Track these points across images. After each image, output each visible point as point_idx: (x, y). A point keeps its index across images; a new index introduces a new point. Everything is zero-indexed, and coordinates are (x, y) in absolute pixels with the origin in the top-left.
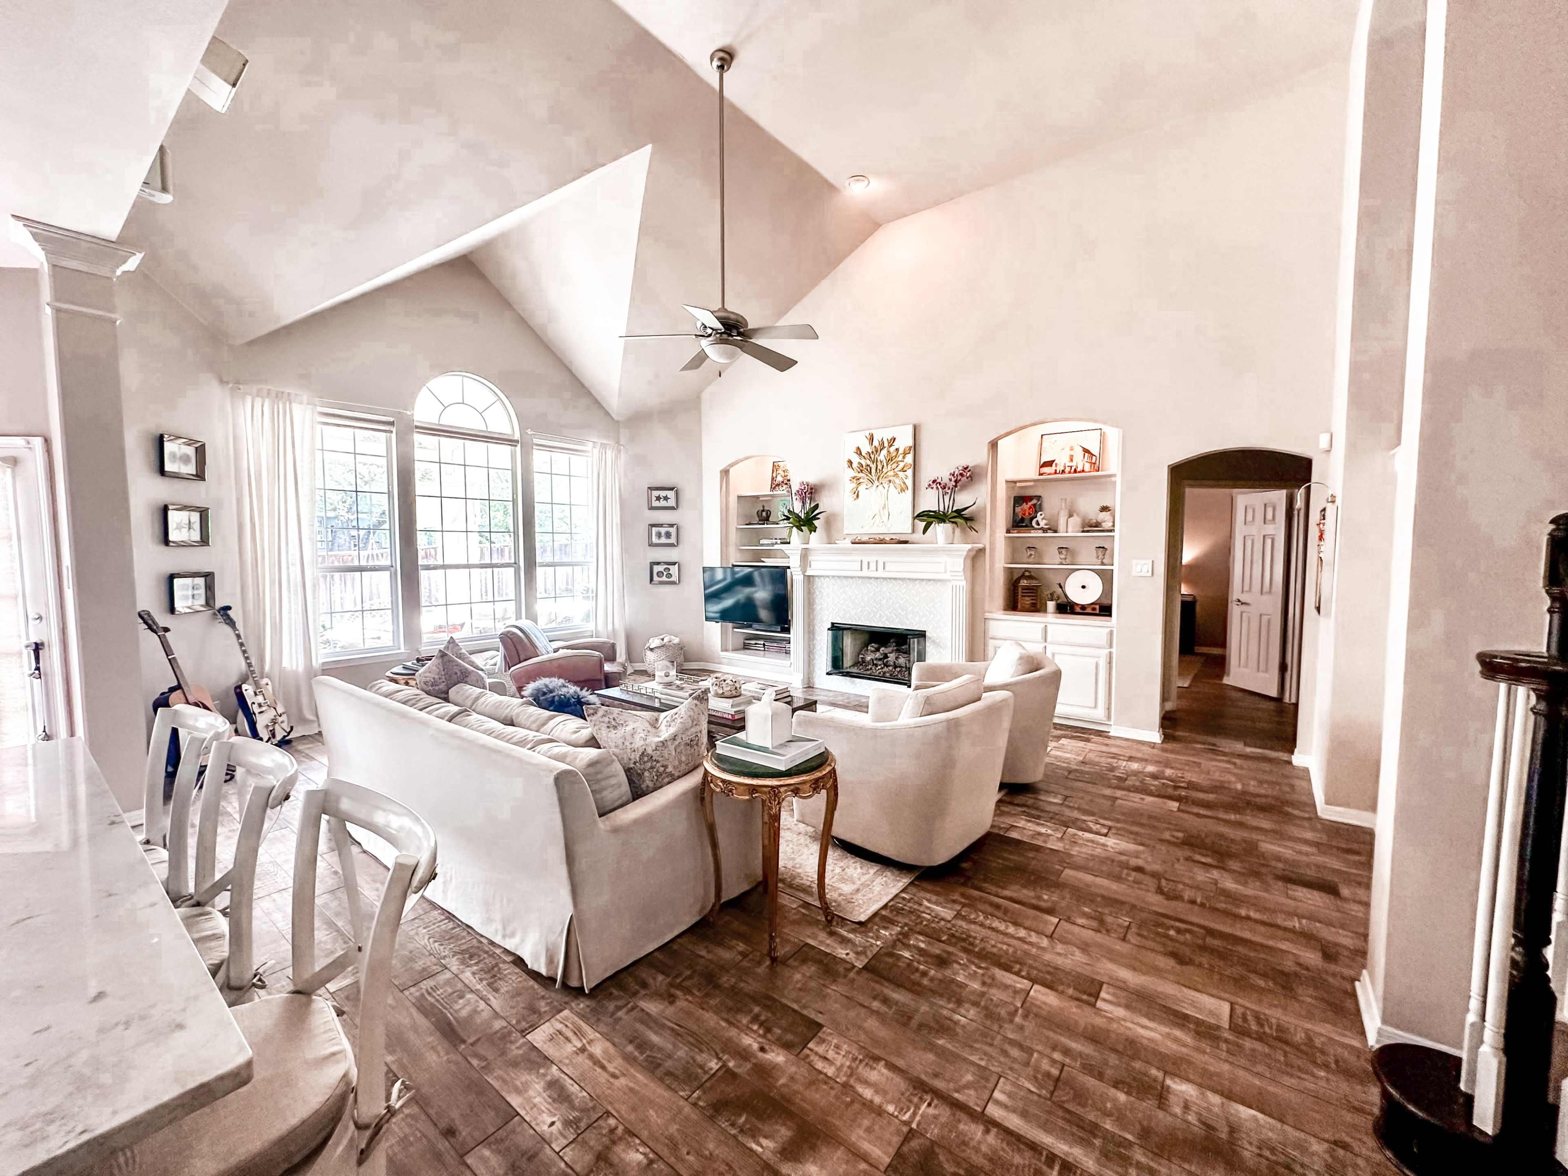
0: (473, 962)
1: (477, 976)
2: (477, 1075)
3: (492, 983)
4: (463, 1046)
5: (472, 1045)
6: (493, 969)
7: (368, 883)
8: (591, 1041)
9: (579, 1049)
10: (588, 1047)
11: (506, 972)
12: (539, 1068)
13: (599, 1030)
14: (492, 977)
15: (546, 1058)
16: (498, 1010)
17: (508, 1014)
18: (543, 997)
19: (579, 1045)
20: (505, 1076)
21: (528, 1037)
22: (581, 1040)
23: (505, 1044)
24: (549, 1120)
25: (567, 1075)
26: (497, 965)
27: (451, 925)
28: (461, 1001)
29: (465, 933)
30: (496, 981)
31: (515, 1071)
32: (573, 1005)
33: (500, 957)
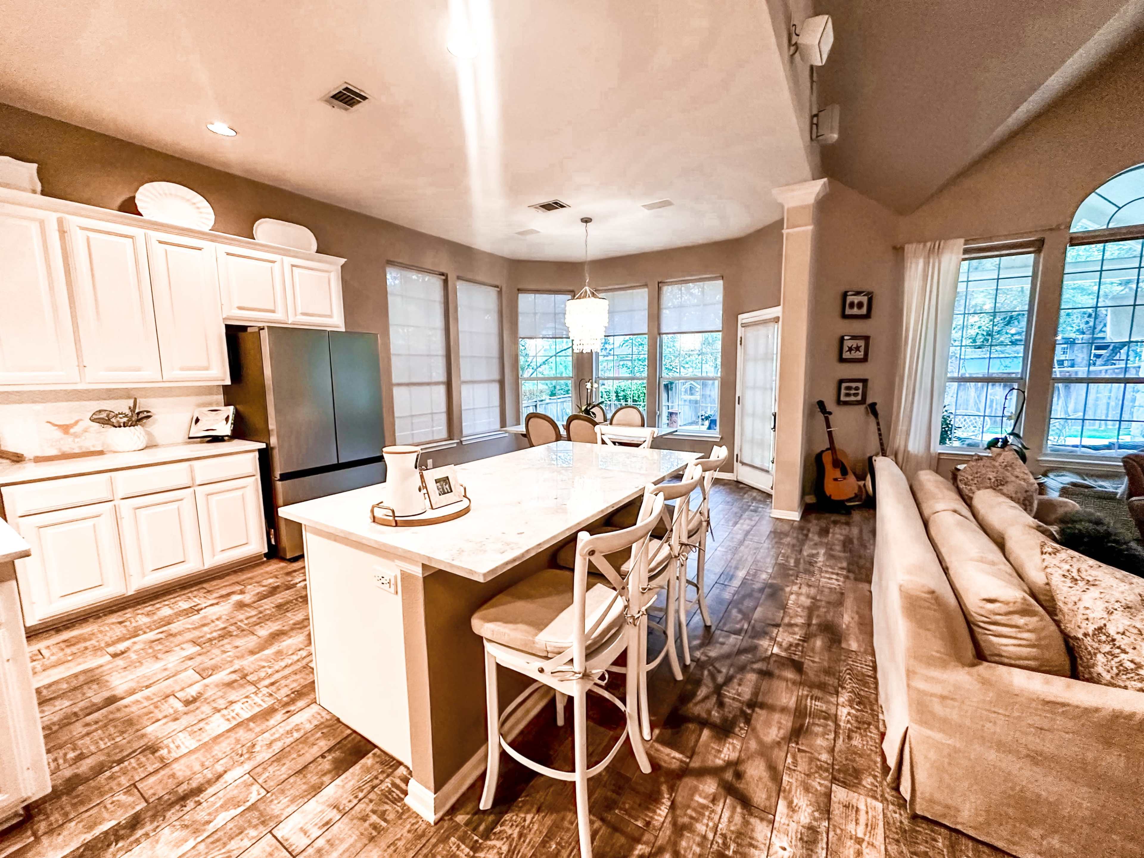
0: (857, 707)
1: (849, 717)
2: (781, 768)
3: (853, 731)
4: (794, 745)
5: (799, 750)
6: (864, 723)
7: (852, 611)
8: (872, 845)
9: (857, 838)
10: (864, 845)
11: (869, 734)
12: (817, 811)
13: (889, 848)
14: (857, 728)
15: (828, 812)
16: (837, 749)
17: (839, 759)
18: (875, 777)
19: (860, 835)
20: (794, 788)
21: (834, 785)
22: (865, 835)
23: (816, 772)
24: (786, 845)
25: (828, 838)
26: (869, 724)
27: (870, 673)
28: (822, 721)
29: (872, 686)
30: (856, 732)
31: (802, 792)
32: (891, 807)
33: (878, 722)
